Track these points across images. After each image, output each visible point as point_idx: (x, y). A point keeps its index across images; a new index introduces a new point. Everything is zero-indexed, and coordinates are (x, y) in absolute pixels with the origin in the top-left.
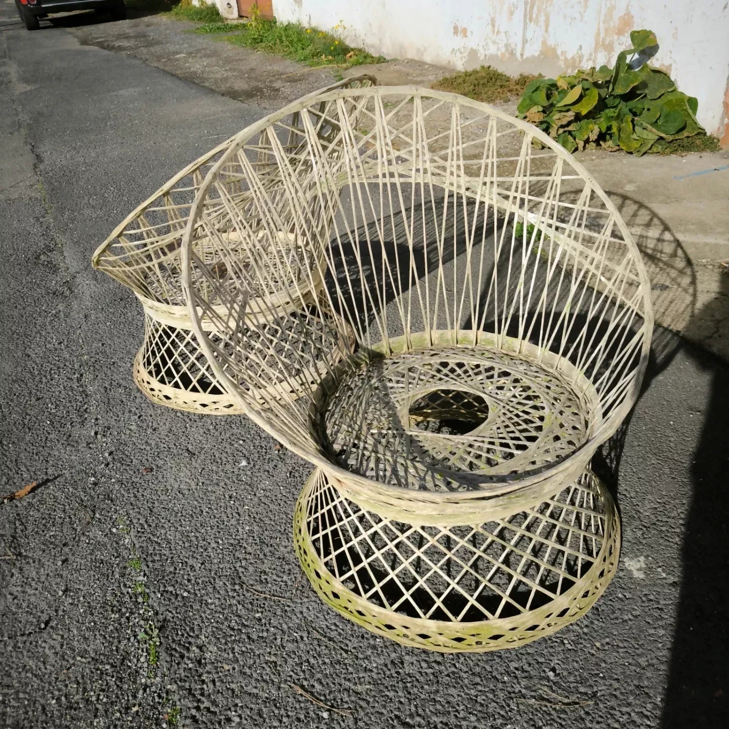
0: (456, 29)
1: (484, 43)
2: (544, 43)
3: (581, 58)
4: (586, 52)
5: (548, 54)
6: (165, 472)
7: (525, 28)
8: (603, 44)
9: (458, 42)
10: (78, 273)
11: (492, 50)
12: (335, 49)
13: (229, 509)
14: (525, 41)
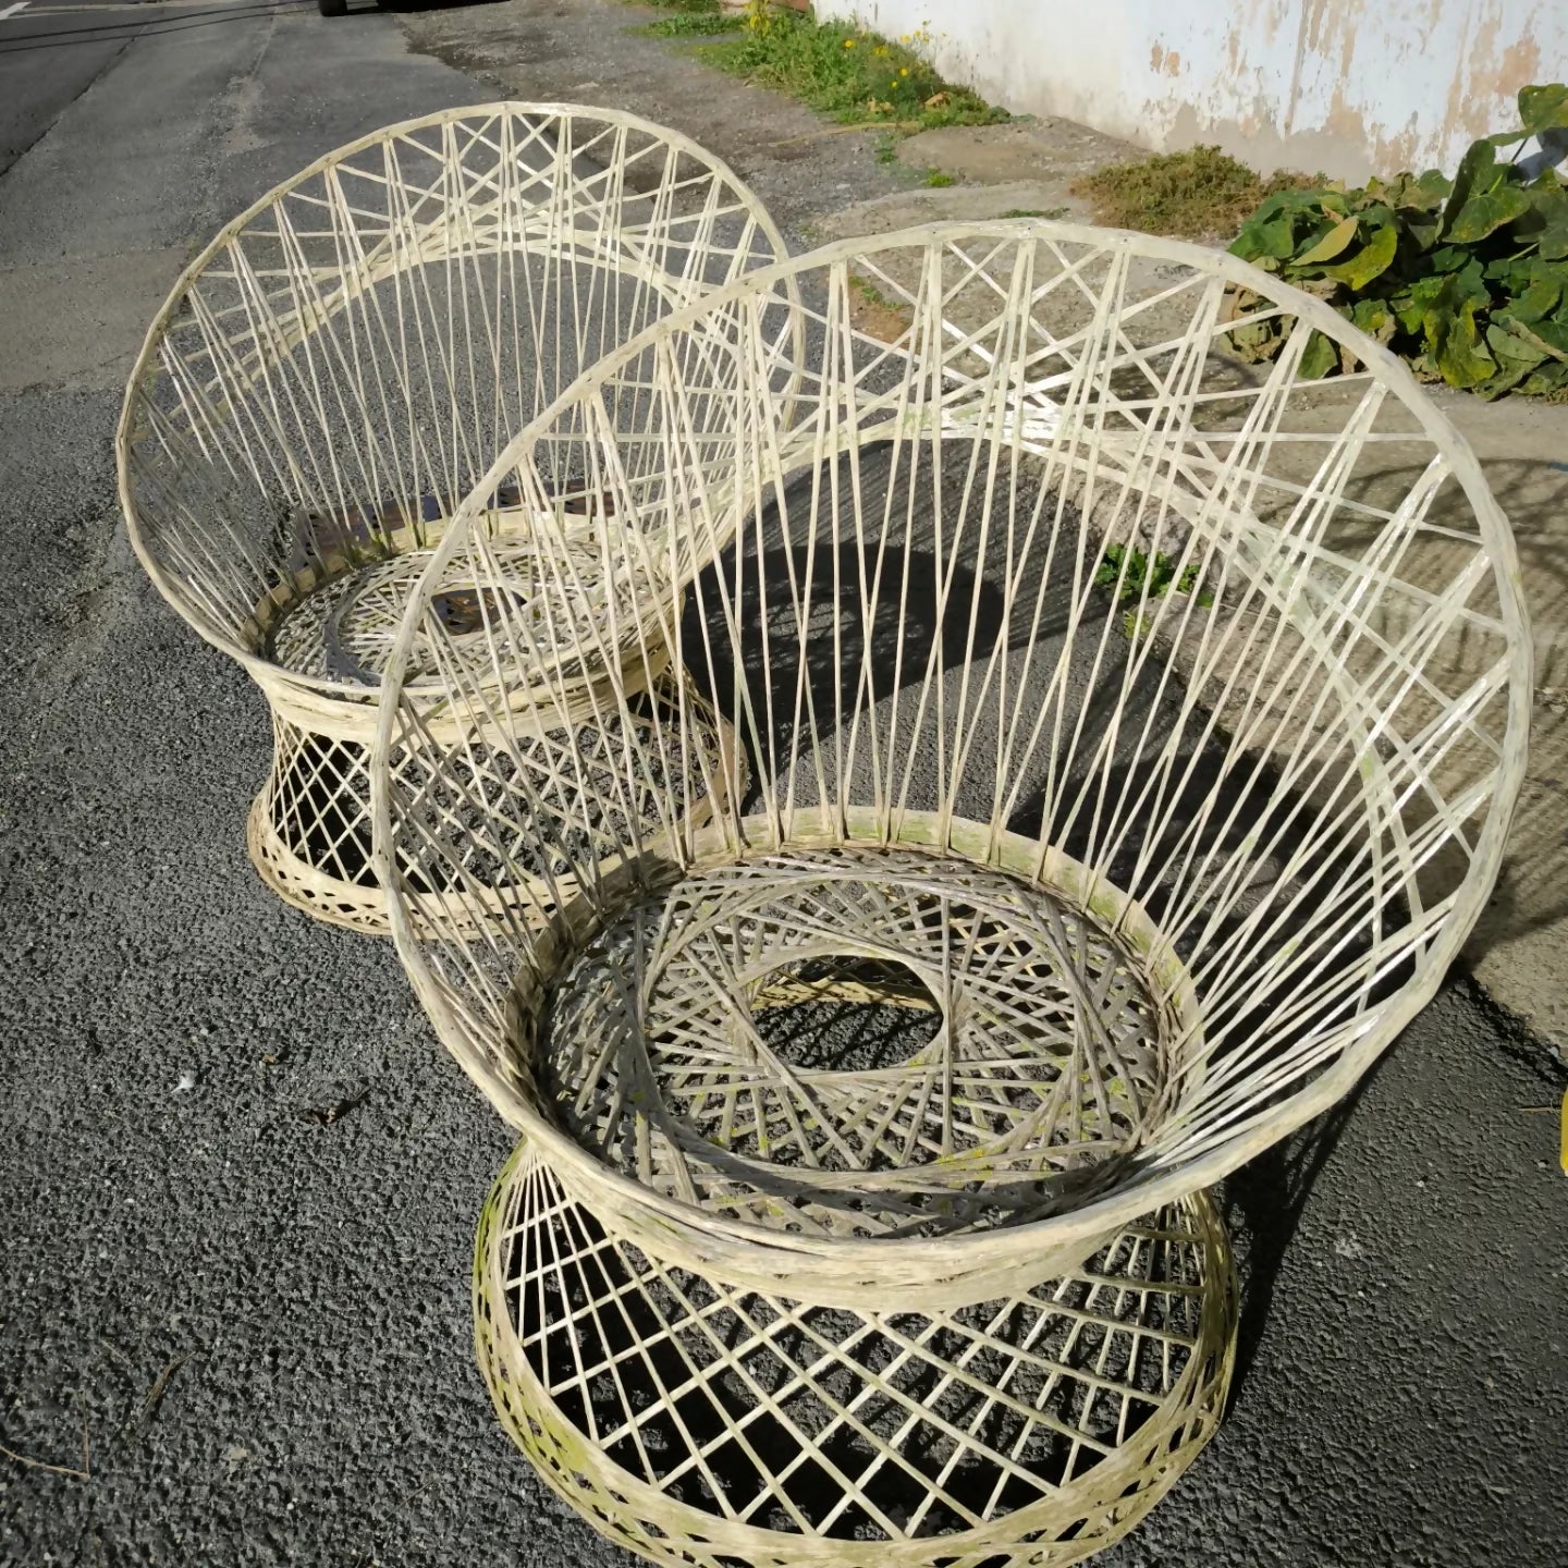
0: (1157, 52)
1: (1212, 92)
2: (1337, 100)
3: (1413, 143)
4: (1425, 129)
5: (1344, 126)
6: (18, 1081)
7: (1300, 62)
8: (1465, 114)
9: (1158, 86)
10: (119, 574)
11: (1227, 109)
12: (901, 87)
13: (93, 1199)
14: (1297, 93)
